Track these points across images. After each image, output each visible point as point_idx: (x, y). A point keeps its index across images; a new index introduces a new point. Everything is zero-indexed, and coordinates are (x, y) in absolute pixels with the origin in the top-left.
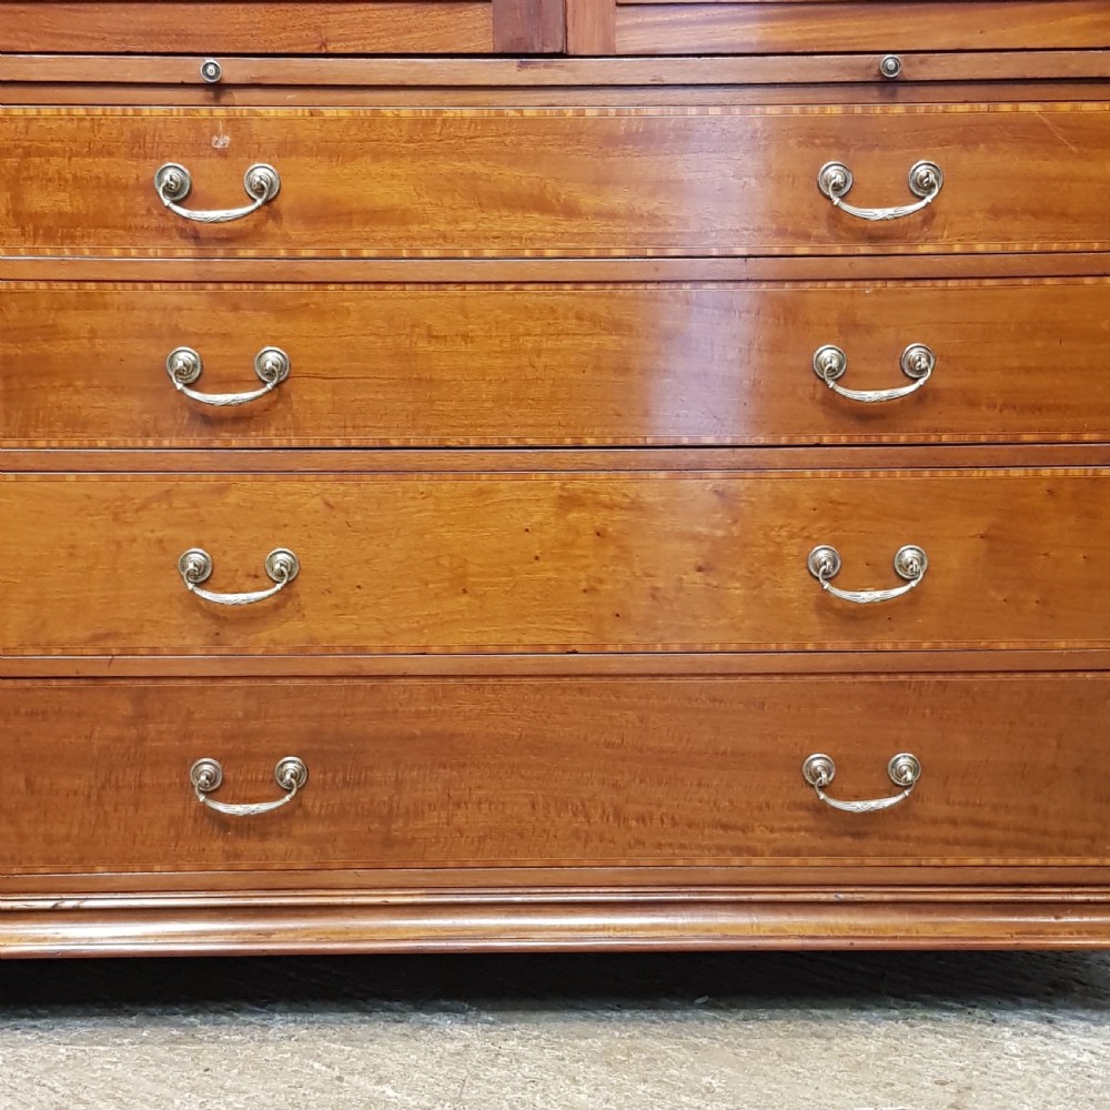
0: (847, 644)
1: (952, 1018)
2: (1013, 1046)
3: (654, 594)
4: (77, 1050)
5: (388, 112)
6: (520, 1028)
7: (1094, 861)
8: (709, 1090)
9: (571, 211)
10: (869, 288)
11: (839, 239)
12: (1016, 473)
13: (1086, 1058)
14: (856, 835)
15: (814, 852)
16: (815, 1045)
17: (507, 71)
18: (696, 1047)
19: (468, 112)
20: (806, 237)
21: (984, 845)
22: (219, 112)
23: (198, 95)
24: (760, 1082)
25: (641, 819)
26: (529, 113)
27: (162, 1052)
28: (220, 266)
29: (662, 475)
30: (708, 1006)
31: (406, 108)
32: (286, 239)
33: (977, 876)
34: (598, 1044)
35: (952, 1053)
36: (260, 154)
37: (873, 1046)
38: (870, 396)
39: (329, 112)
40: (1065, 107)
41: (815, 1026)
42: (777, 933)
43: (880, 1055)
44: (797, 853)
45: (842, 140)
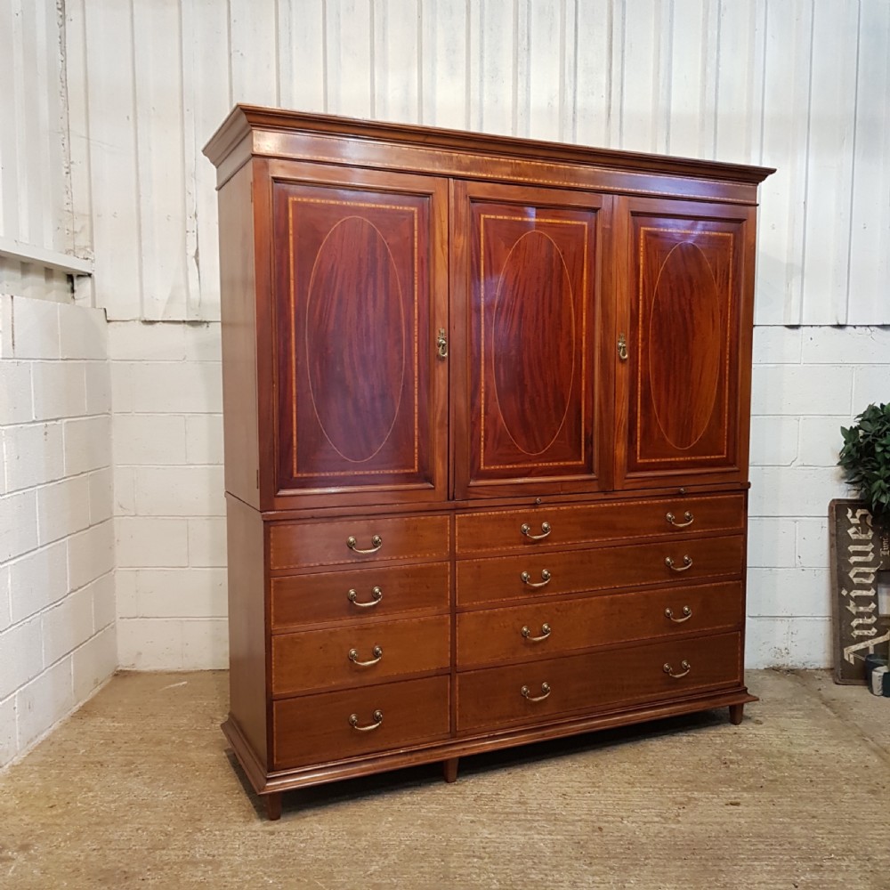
0: (677, 633)
3: (632, 625)
5: (575, 507)
7: (724, 682)
9: (615, 528)
10: (677, 542)
11: (671, 531)
12: (707, 585)
14: (676, 684)
15: (670, 690)
17: (601, 496)
19: (593, 506)
20: (667, 531)
21: (702, 682)
22: (537, 510)
23: (532, 506)
26: (606, 505)
28: (536, 550)
29: (634, 594)
31: (579, 506)
32: (550, 541)
33: (701, 691)
36: (544, 520)
38: (678, 570)
39: (562, 508)
40: (715, 497)
45: (672, 508)
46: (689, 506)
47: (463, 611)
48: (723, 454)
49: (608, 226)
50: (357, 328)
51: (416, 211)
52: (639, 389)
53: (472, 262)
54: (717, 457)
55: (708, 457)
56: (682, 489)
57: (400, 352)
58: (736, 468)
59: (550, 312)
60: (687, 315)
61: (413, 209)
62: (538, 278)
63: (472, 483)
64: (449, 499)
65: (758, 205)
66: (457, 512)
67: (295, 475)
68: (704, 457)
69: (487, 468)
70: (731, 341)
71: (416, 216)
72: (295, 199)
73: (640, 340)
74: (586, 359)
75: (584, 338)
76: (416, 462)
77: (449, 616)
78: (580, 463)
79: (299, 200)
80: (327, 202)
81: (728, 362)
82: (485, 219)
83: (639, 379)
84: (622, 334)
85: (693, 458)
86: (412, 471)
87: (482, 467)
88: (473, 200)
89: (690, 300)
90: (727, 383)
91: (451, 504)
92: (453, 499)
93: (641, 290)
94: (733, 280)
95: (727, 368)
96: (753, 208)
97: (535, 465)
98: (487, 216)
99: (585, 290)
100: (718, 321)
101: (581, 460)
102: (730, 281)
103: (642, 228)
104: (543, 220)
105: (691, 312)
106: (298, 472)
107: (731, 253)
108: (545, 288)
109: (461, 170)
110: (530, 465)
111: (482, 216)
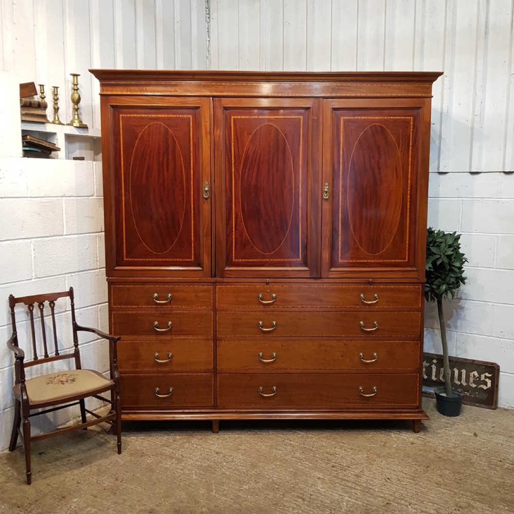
0: (365, 369)
1: (383, 432)
2: (393, 436)
3: (334, 360)
4: (240, 435)
5: (294, 286)
6: (311, 433)
7: (406, 405)
8: (344, 443)
9: (322, 301)
10: (368, 313)
11: (363, 305)
12: (392, 341)
13: (405, 438)
14: (367, 400)
15: (360, 403)
16: (361, 436)
17: (312, 281)
18: (341, 436)
19: (306, 286)
20: (358, 305)
21: (388, 402)
22: (268, 286)
23: (265, 284)
24: (352, 442)
25: (332, 397)
26: (315, 286)
27: (253, 436)
28: (268, 309)
29: (335, 341)
30: (342, 429)
31: (297, 286)
32: (277, 305)
33: (387, 407)
34: (325, 435)
35: (383, 437)
36: (274, 293)
37: (370, 436)
38: (369, 330)
39: (285, 286)
40: (397, 286)
41: (361, 433)
42: (354, 417)
43: (371, 437)
44: (357, 403)
45: (364, 291)
46: (376, 291)
47: (221, 340)
48: (405, 259)
49: (316, 118)
50: (158, 182)
51: (191, 117)
52: (340, 217)
53: (226, 144)
54: (400, 261)
55: (393, 261)
56: (370, 280)
57: (183, 195)
58: (415, 269)
59: (277, 170)
60: (376, 171)
61: (189, 116)
62: (269, 151)
63: (227, 268)
64: (212, 277)
65: (432, 97)
66: (217, 284)
67: (125, 259)
68: (390, 261)
69: (237, 260)
70: (411, 186)
71: (191, 119)
72: (123, 115)
73: (341, 187)
74: (302, 198)
75: (300, 186)
76: (193, 256)
77: (212, 341)
78: (299, 260)
79: (126, 115)
80: (140, 115)
81: (408, 200)
82: (234, 119)
83: (340, 211)
84: (327, 184)
85: (381, 261)
86: (190, 260)
87: (234, 260)
88: (226, 108)
89: (378, 161)
90: (408, 214)
91: (214, 279)
92: (215, 277)
93: (341, 156)
94: (413, 146)
95: (408, 203)
96: (429, 99)
97: (268, 260)
98: (235, 117)
99: (301, 157)
100: (401, 174)
101: (299, 258)
102: (411, 148)
103: (342, 118)
104: (272, 117)
105: (379, 169)
106: (126, 258)
107: (411, 130)
108: (273, 157)
109: (217, 92)
110: (264, 260)
111: (232, 117)
